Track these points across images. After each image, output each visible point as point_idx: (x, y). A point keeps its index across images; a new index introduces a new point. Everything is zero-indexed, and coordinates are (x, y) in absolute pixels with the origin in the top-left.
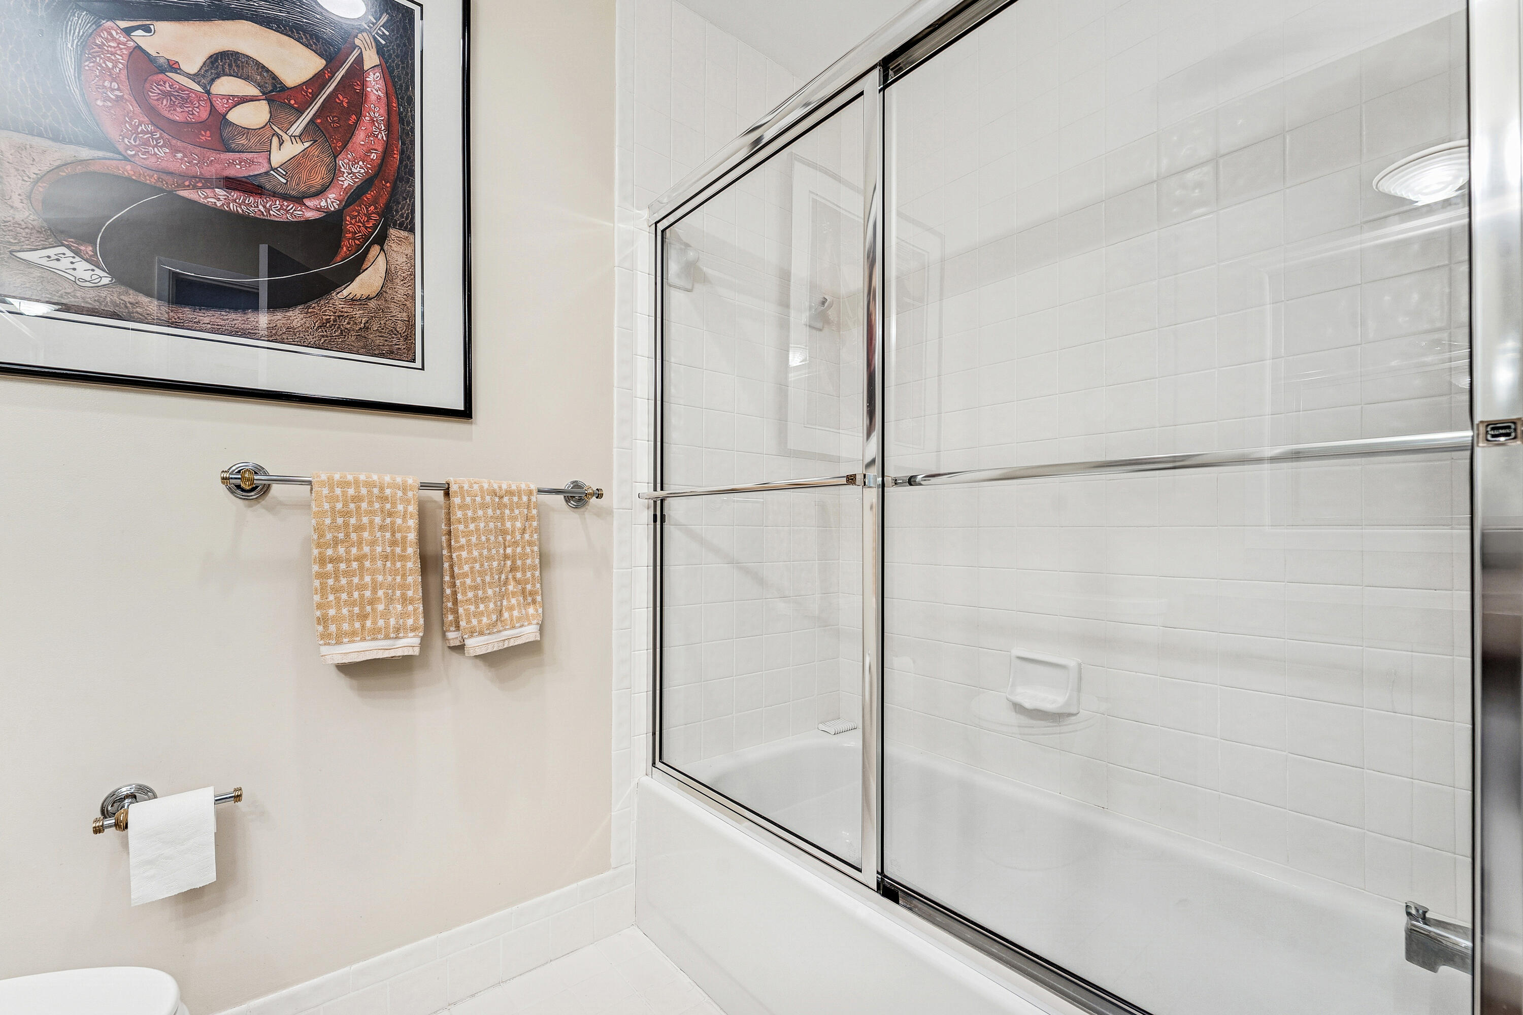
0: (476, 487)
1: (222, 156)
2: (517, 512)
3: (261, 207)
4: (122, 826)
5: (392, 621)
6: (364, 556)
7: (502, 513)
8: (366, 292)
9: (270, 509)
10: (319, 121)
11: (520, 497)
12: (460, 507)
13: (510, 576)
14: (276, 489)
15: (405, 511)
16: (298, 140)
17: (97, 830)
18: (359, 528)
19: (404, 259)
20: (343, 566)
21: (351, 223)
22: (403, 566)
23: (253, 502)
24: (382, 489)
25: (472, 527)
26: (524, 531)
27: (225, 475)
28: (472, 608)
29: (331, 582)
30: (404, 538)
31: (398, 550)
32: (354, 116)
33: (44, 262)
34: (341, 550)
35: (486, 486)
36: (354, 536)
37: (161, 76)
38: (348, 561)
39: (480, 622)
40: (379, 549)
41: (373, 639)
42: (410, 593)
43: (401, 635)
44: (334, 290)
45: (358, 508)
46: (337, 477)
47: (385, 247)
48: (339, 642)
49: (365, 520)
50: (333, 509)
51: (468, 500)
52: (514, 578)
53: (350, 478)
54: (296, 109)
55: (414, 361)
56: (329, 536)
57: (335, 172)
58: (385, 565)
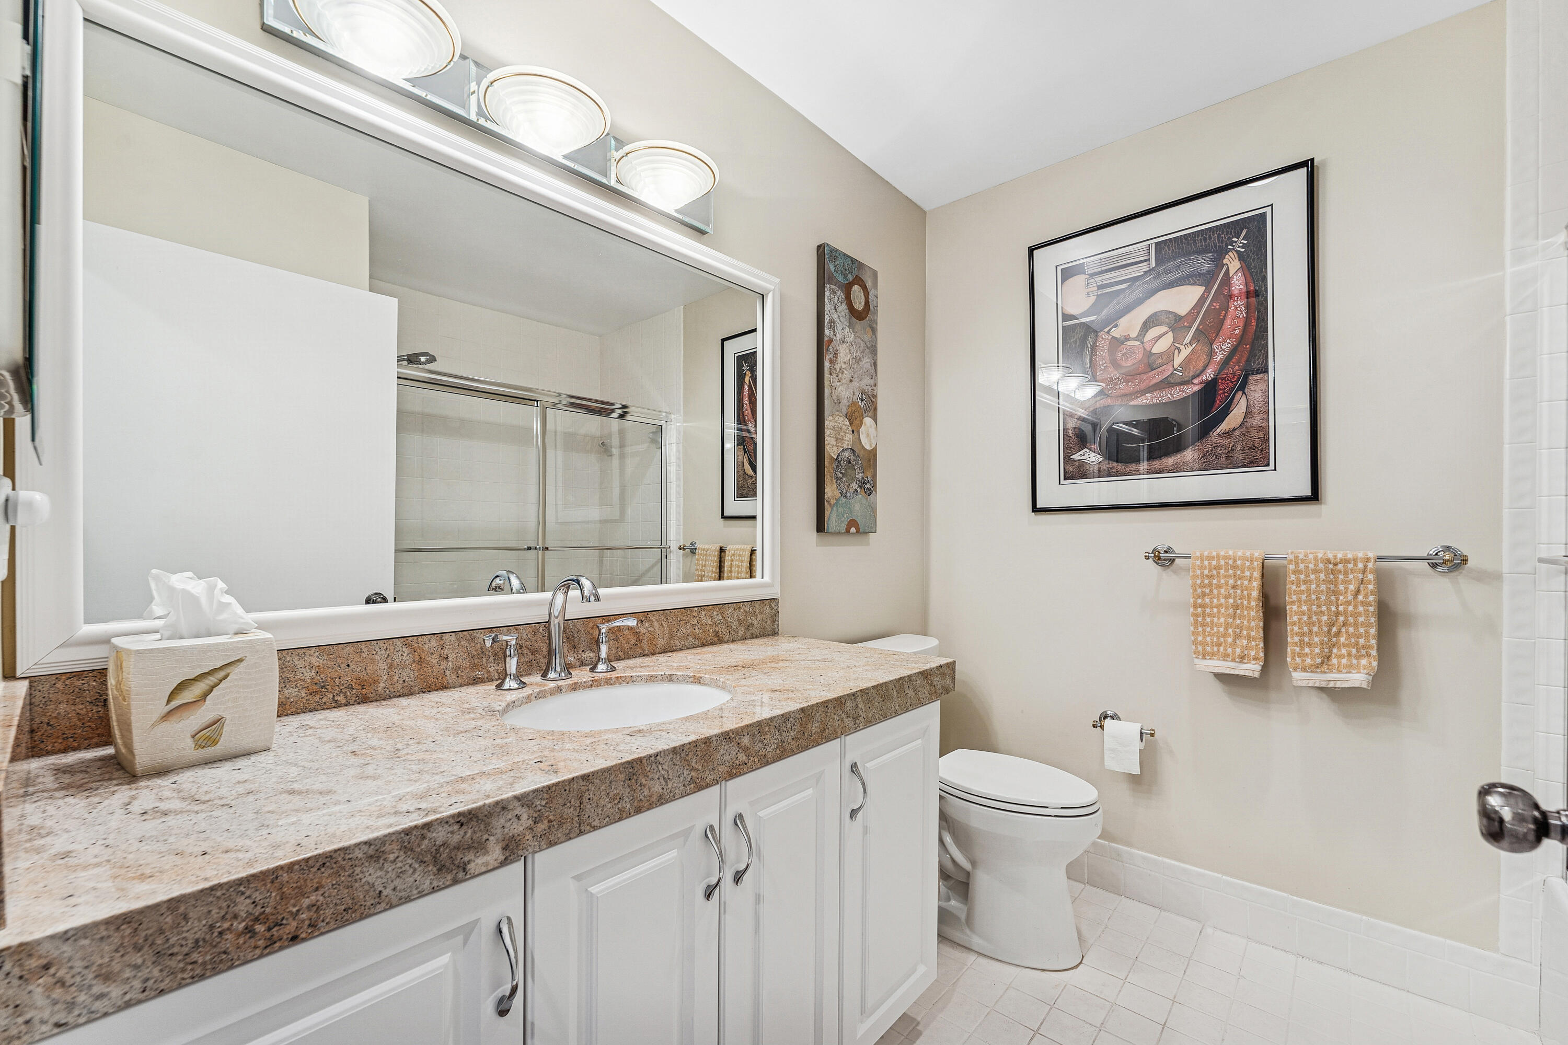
0: (1311, 556)
1: (1149, 374)
2: (1351, 576)
3: (1169, 395)
4: (1102, 727)
5: (1238, 651)
6: (1221, 605)
7: (1336, 578)
8: (1232, 426)
9: (1175, 572)
10: (1201, 327)
11: (1355, 564)
12: (1294, 572)
13: (1343, 630)
14: (1177, 561)
15: (1251, 576)
16: (1189, 345)
17: (1094, 726)
18: (1218, 586)
19: (1261, 394)
20: (1208, 610)
21: (1222, 383)
22: (1249, 614)
23: (1166, 567)
24: (1235, 561)
25: (1303, 587)
26: (1358, 592)
27: (1147, 554)
28: (1297, 649)
29: (1200, 619)
30: (1249, 595)
31: (1245, 602)
32: (1224, 312)
33: (1079, 458)
34: (1207, 600)
35: (1320, 555)
36: (1215, 591)
37: (1123, 346)
38: (1212, 608)
39: (1303, 661)
40: (1231, 601)
41: (1224, 660)
42: (1253, 633)
43: (1245, 661)
44: (1211, 431)
45: (1218, 573)
46: (1206, 553)
47: (1246, 391)
48: (1204, 658)
49: (1223, 581)
50: (1202, 574)
51: (1302, 566)
52: (1347, 632)
53: (1214, 554)
54: (1187, 327)
55: (1268, 465)
56: (1199, 591)
57: (1211, 354)
58: (1236, 612)
